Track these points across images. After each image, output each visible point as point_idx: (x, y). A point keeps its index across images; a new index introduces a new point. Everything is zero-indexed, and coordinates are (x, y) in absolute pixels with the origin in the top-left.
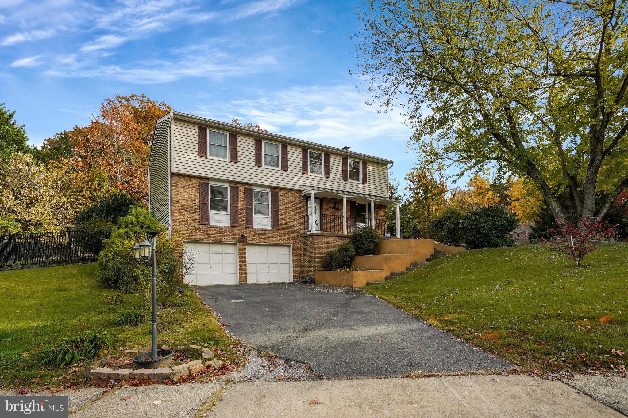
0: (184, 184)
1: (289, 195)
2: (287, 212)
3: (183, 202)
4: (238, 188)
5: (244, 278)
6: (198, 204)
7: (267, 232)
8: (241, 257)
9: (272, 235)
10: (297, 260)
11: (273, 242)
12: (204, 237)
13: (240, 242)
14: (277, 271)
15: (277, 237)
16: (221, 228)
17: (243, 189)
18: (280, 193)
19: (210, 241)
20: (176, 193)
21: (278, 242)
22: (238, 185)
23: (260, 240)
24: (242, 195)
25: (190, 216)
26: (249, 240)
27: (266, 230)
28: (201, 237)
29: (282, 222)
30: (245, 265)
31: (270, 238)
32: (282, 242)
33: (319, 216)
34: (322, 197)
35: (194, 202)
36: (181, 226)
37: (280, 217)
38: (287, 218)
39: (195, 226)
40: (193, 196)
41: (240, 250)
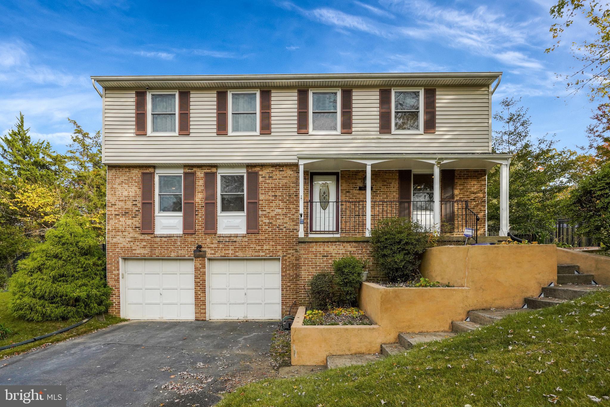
0: (122, 178)
1: (277, 174)
2: (274, 204)
3: (120, 203)
4: (194, 174)
5: (202, 311)
6: (139, 205)
7: (238, 239)
8: (198, 280)
9: (247, 244)
10: (289, 284)
11: (249, 254)
12: (146, 252)
13: (197, 257)
14: (260, 301)
15: (255, 246)
16: (170, 237)
17: (202, 175)
18: (260, 173)
19: (154, 257)
20: (113, 192)
21: (257, 254)
22: (194, 169)
23: (227, 252)
24: (200, 183)
25: (129, 222)
26: (209, 253)
27: (236, 236)
28: (143, 251)
29: (263, 220)
30: (204, 292)
31: (243, 248)
32: (263, 254)
33: (335, 204)
34: (339, 171)
35: (134, 203)
36: (118, 237)
37: (260, 213)
38: (273, 214)
39: (135, 236)
40: (133, 194)
41: (196, 269)
